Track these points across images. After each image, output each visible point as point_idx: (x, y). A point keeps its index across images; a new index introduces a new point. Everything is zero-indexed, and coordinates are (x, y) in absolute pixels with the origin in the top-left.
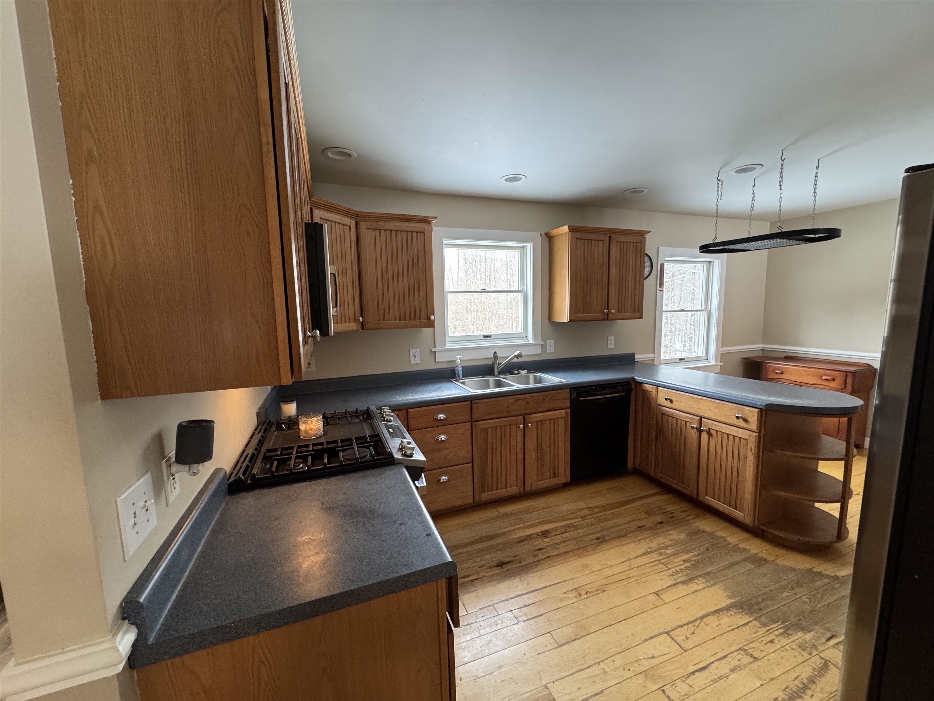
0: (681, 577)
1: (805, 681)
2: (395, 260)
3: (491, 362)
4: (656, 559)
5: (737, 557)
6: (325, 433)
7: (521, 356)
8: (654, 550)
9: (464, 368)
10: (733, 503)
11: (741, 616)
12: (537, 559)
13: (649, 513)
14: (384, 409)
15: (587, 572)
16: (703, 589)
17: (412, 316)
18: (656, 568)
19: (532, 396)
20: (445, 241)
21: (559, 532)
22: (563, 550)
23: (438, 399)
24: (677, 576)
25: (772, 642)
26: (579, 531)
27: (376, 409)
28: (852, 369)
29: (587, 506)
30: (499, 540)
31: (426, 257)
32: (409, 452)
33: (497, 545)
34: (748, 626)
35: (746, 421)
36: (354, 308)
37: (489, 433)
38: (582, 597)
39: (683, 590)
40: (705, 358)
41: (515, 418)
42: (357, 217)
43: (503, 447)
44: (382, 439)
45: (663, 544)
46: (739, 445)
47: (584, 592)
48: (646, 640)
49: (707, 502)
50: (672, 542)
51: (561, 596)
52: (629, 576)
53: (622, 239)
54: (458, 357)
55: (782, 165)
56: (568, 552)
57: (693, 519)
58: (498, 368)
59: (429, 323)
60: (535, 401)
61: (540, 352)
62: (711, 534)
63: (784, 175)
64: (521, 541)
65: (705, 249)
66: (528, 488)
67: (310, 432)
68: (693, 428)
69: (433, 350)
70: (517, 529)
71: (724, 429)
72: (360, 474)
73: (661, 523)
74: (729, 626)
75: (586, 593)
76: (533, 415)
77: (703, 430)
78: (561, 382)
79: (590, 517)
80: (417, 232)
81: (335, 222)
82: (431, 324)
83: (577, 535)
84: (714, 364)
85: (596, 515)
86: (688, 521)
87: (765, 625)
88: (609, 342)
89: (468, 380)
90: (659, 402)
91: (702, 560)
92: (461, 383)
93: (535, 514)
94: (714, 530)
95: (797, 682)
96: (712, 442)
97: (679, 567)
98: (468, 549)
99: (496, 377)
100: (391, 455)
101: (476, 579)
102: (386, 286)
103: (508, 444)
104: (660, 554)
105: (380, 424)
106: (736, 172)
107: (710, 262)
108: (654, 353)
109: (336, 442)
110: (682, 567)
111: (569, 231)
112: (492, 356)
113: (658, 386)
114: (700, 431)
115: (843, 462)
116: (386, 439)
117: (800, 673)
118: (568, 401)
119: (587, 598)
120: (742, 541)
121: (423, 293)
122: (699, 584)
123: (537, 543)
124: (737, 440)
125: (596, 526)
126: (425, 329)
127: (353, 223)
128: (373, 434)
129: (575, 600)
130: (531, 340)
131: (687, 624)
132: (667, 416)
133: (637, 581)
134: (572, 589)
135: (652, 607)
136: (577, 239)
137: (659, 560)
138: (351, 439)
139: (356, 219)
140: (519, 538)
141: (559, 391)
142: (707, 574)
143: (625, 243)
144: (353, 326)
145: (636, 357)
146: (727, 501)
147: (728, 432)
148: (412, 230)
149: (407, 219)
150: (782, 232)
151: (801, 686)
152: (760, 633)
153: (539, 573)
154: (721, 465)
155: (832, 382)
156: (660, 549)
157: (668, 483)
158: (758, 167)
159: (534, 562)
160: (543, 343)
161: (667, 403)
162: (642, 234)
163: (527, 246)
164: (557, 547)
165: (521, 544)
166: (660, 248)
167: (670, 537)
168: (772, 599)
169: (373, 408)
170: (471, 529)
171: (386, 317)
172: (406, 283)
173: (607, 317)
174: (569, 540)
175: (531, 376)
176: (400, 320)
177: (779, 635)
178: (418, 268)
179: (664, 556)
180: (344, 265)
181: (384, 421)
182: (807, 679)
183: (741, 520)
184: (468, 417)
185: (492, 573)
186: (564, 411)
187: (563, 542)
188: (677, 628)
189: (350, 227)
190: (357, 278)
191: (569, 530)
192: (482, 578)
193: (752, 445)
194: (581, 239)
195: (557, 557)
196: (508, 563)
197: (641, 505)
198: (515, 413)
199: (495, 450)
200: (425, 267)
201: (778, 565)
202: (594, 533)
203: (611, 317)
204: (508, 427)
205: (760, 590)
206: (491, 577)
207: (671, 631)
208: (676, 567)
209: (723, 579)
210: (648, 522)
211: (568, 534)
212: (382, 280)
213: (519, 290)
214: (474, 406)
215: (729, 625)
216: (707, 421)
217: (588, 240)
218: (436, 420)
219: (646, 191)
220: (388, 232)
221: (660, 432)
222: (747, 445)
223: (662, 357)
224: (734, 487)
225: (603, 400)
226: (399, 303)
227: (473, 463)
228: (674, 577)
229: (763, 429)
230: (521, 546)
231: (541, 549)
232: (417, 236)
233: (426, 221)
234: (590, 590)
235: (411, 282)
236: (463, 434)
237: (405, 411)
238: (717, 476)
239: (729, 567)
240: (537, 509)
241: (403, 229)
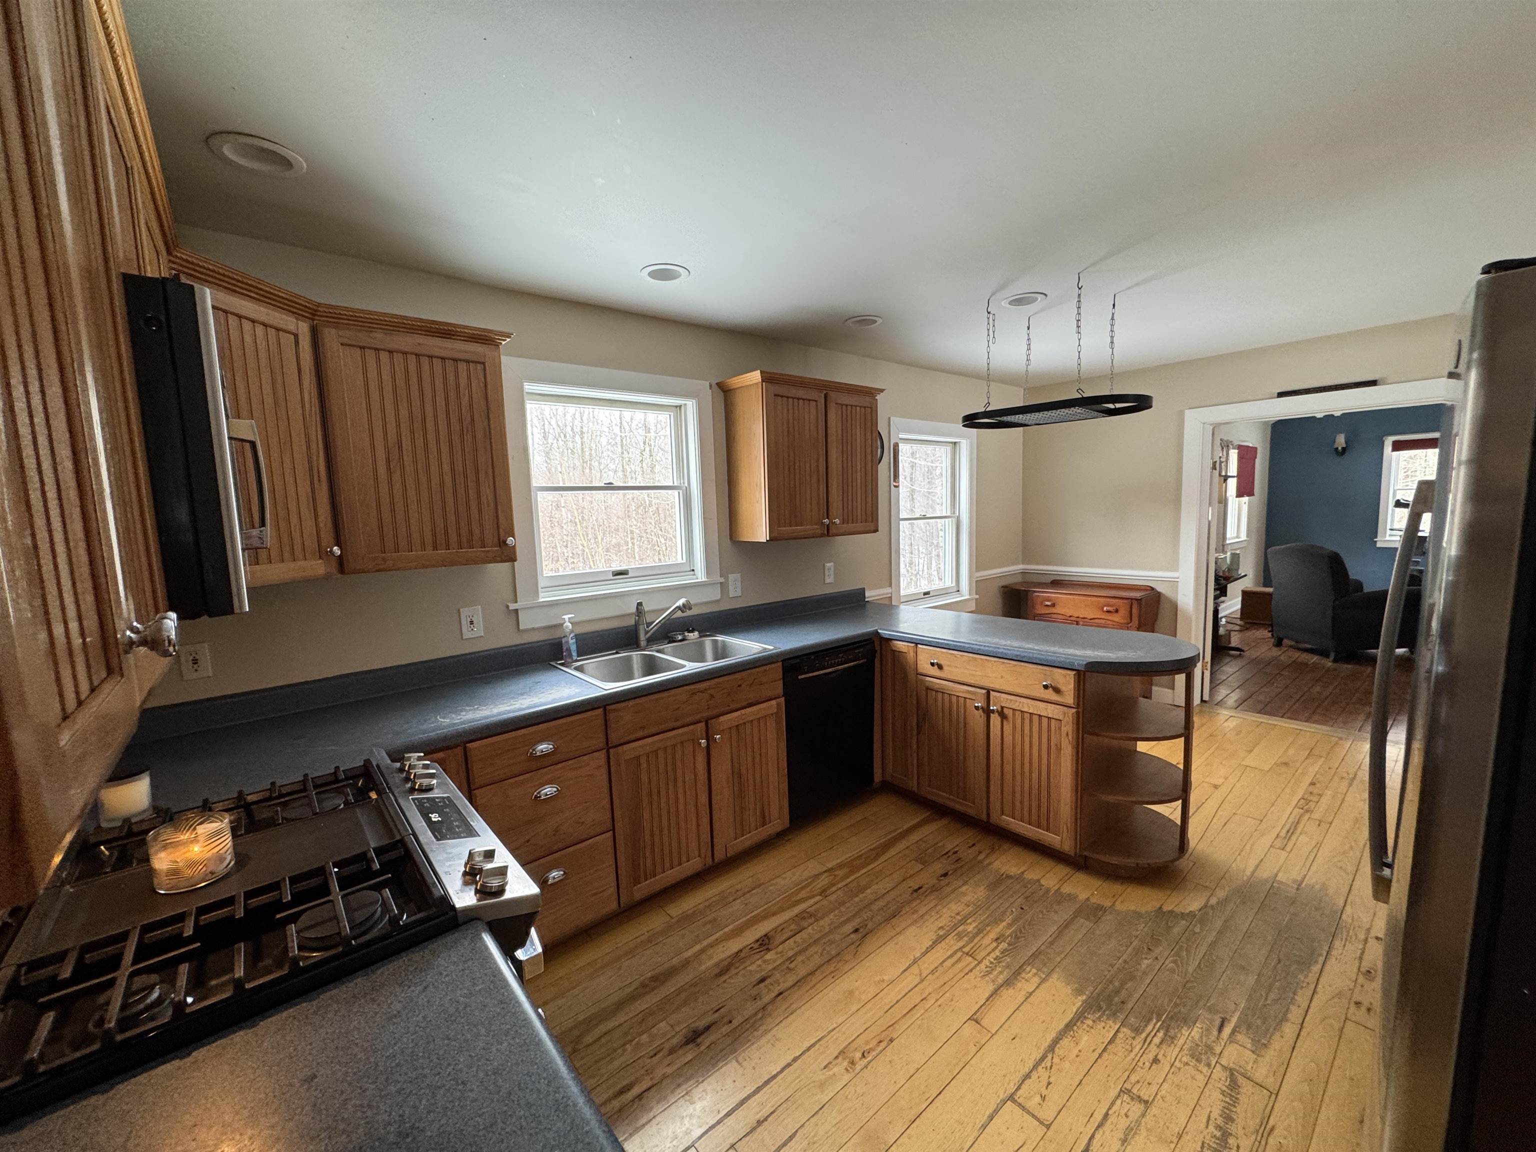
0: (1001, 973)
1: (1220, 1121)
2: (418, 417)
3: (631, 622)
4: (956, 948)
5: (1065, 913)
6: (241, 858)
7: (690, 609)
8: (948, 931)
9: (578, 637)
10: (1043, 822)
11: (1103, 1024)
12: (760, 1004)
13: (923, 860)
14: (409, 759)
15: (854, 1008)
16: (1037, 987)
17: (464, 540)
18: (960, 966)
19: (720, 683)
20: (528, 387)
21: (790, 934)
22: (802, 971)
23: (534, 713)
24: (995, 973)
25: (1156, 1061)
26: (821, 923)
27: (389, 761)
28: (1137, 595)
29: (825, 869)
30: (681, 980)
31: (491, 416)
32: (495, 883)
33: (679, 992)
34: (1118, 1041)
35: (1057, 691)
36: (317, 525)
37: (644, 766)
38: (858, 1068)
39: (1011, 997)
40: (955, 589)
41: (691, 727)
42: (315, 315)
43: (671, 786)
44: (415, 855)
45: (958, 914)
46: (1049, 730)
47: (858, 1055)
48: (984, 1127)
49: (1003, 824)
50: (970, 909)
51: (821, 1076)
52: (924, 996)
53: (845, 399)
54: (566, 617)
55: (1079, 295)
56: (812, 973)
57: (987, 857)
58: (647, 632)
59: (503, 553)
60: (725, 691)
61: (718, 597)
62: (1019, 878)
63: (1082, 311)
64: (724, 970)
65: (971, 421)
66: (719, 855)
67: (189, 873)
68: (977, 708)
69: (513, 606)
70: (711, 946)
71: (1026, 706)
72: (358, 984)
73: (945, 875)
74: (1094, 1051)
75: (863, 1056)
76: (722, 719)
77: (993, 711)
78: (765, 650)
79: (834, 889)
80: (468, 362)
81: (253, 321)
82: (509, 556)
83: (821, 931)
84: (967, 597)
85: (844, 883)
86: (981, 862)
87: (1137, 1031)
88: (827, 573)
89: (592, 663)
90: (920, 670)
91: (1021, 932)
92: (577, 669)
93: (737, 905)
94: (1021, 870)
95: (1211, 1128)
96: (1008, 727)
97: (993, 955)
98: (621, 1018)
99: (644, 650)
100: (445, 901)
101: (649, 1089)
102: (397, 477)
103: (680, 780)
104: (960, 937)
105: (401, 801)
106: (1011, 303)
107: (955, 443)
108: (891, 585)
109: (276, 886)
110: (997, 953)
111: (763, 381)
112: (633, 609)
113: (917, 644)
114: (988, 712)
115: (1183, 739)
116: (425, 847)
117: (1209, 1110)
118: (780, 685)
119: (866, 1067)
120: (1063, 881)
121: (487, 492)
122: (1029, 982)
123: (753, 968)
124: (1045, 721)
125: (848, 905)
126: (493, 567)
127: (304, 328)
128: (386, 842)
129: (847, 1077)
130: (701, 576)
131: (1035, 1067)
132: (934, 693)
133: (939, 1003)
134: (836, 1054)
135: (974, 1049)
136: (775, 395)
137: (961, 949)
138: (321, 871)
139: (313, 320)
140: (717, 965)
141: (764, 668)
142: (1034, 956)
143: (849, 408)
144: (317, 568)
145: (867, 594)
146: (1034, 818)
147: (1031, 711)
148: (457, 355)
149: (446, 332)
150: (1083, 398)
151: (1218, 1134)
152: (1138, 1047)
153: (769, 1036)
154: (1023, 764)
155: (1116, 615)
156: (955, 927)
157: (941, 801)
158: (1040, 297)
159: (756, 1014)
160: (722, 580)
161: (934, 671)
162: (871, 393)
163: (685, 405)
164: (792, 966)
165: (726, 977)
166: (892, 418)
167: (966, 899)
168: (1132, 978)
169: (381, 758)
170: (620, 969)
171: (403, 543)
172: (446, 467)
173: (828, 532)
174: (810, 946)
175: (708, 642)
176: (435, 548)
177: (1161, 1043)
178: (474, 437)
179: (966, 939)
180: (283, 426)
181: (412, 790)
182: (1221, 1116)
183: (1057, 846)
184: (600, 741)
185: (678, 1064)
186: (774, 702)
187: (800, 952)
188: (1023, 1081)
189: (296, 336)
190: (322, 454)
191: (805, 924)
192: (660, 1082)
193: (1068, 728)
194: (782, 397)
195: (796, 988)
196: (708, 1028)
197: (907, 848)
198: (689, 720)
199: (655, 797)
200: (488, 434)
201: (1118, 913)
202: (848, 920)
203: (833, 530)
204: (679, 748)
205: (1112, 966)
206: (678, 1073)
207: (1017, 1090)
208: (988, 955)
209: (1059, 959)
210: (926, 878)
211: (804, 935)
212: (388, 460)
213: (676, 484)
214: (612, 716)
215: (1092, 1049)
216: (998, 694)
217: (793, 398)
218: (534, 758)
219: (879, 321)
220: (398, 358)
221: (924, 719)
222: (1060, 728)
223: (902, 593)
224: (1044, 794)
225: (834, 675)
226: (432, 512)
227: (614, 830)
228: (992, 976)
229: (1081, 703)
230: (725, 982)
231: (763, 980)
232: (469, 370)
233: (487, 339)
234: (868, 1047)
235: (459, 467)
236: (592, 775)
237: (459, 751)
238: (1018, 783)
239: (1060, 933)
240: (740, 893)
241: (437, 352)
